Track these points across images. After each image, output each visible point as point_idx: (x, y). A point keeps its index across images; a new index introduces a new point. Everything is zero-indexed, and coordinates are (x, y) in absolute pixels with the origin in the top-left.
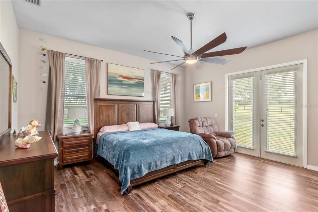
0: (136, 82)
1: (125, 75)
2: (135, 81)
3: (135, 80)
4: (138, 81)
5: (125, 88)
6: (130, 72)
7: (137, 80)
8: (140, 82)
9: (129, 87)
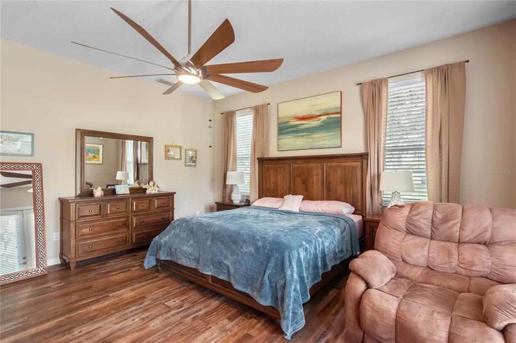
0: (324, 121)
1: (301, 114)
2: (321, 120)
3: (321, 117)
4: (328, 118)
5: (303, 136)
6: (310, 106)
7: (324, 118)
8: (331, 118)
9: (309, 134)
